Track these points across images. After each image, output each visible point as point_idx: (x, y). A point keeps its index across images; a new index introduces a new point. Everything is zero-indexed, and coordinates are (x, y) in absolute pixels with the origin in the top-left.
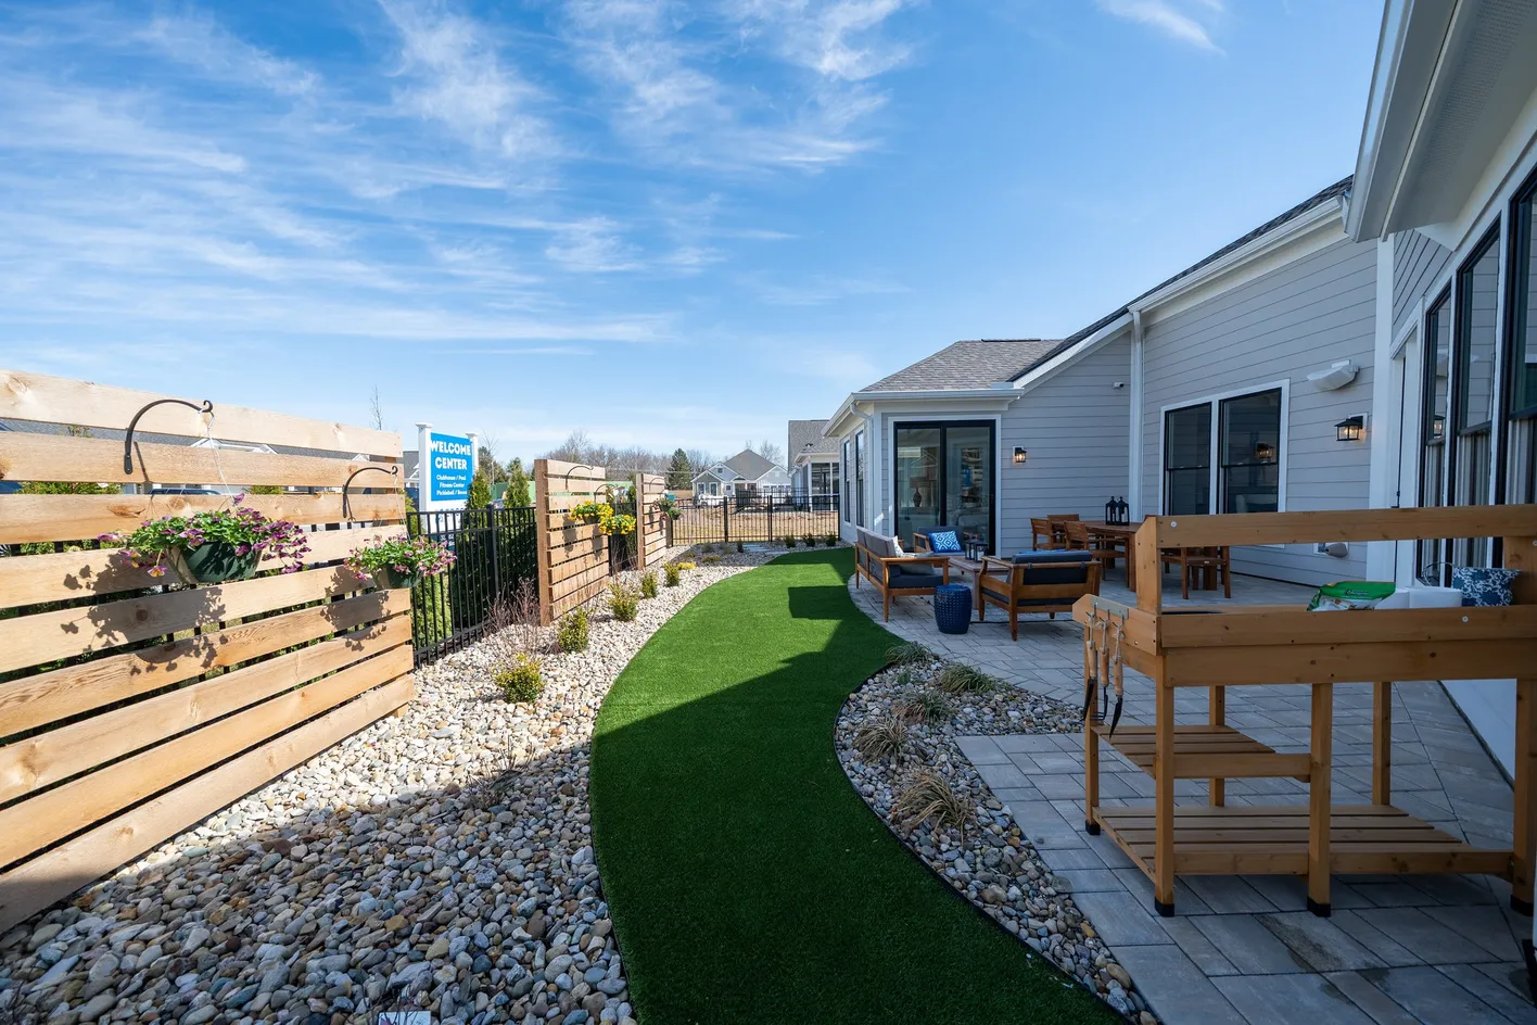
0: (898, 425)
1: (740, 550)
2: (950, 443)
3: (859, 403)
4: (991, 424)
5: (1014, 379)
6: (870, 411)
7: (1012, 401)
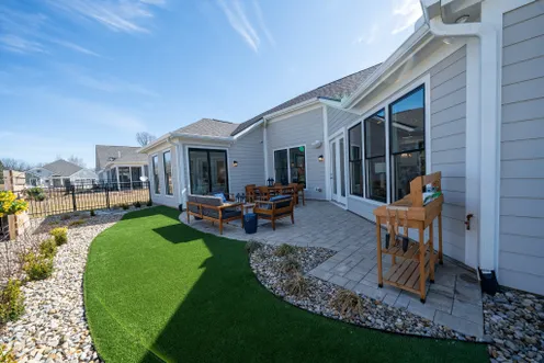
0: (190, 150)
1: (93, 214)
2: (212, 158)
3: (172, 137)
4: (225, 151)
5: (233, 135)
6: (176, 141)
7: (232, 143)
